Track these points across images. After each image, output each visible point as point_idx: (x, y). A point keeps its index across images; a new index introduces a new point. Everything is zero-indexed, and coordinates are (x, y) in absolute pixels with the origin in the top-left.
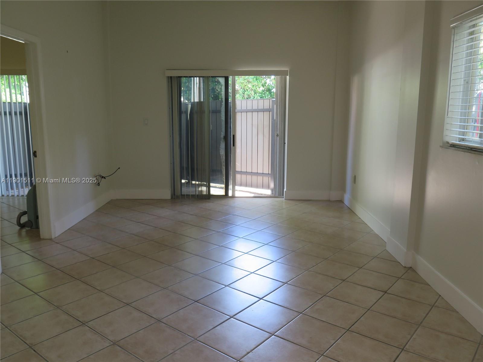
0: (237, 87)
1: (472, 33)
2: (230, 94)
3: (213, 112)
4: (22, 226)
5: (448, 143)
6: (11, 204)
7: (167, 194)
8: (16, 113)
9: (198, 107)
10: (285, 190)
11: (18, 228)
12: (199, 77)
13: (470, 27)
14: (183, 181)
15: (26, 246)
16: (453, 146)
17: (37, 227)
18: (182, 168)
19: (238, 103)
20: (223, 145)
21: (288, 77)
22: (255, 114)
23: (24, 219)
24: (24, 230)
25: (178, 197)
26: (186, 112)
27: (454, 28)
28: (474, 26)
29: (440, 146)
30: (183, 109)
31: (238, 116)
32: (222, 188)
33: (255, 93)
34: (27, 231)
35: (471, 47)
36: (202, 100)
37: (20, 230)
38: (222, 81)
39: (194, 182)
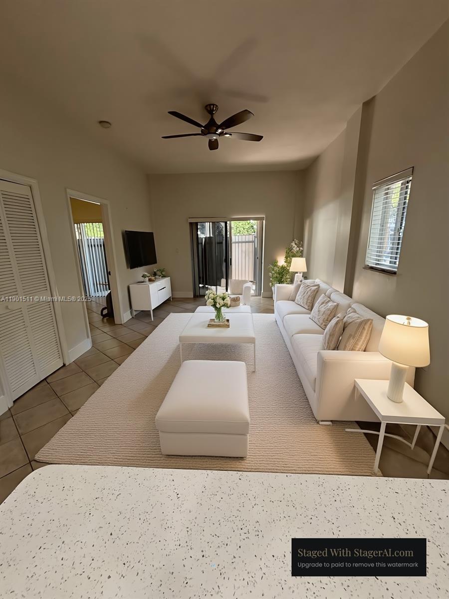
0: (232, 226)
1: (387, 194)
2: (228, 230)
3: (218, 243)
4: (104, 316)
5: (368, 265)
6: (98, 302)
7: (191, 295)
8: (98, 245)
9: (208, 239)
10: (262, 291)
11: (102, 317)
12: (210, 222)
13: (386, 190)
14: (201, 285)
15: (107, 329)
16: (372, 268)
17: (113, 317)
18: (199, 278)
19: (233, 237)
20: (224, 264)
21: (264, 221)
22: (244, 244)
23: (105, 312)
24: (105, 319)
25: (197, 296)
26: (202, 243)
27: (375, 190)
28: (388, 189)
29: (363, 268)
30: (200, 241)
31: (233, 245)
32: (223, 289)
33: (244, 229)
34: (107, 319)
35: (387, 198)
36: (211, 236)
37: (103, 318)
38: (223, 224)
39: (207, 286)
